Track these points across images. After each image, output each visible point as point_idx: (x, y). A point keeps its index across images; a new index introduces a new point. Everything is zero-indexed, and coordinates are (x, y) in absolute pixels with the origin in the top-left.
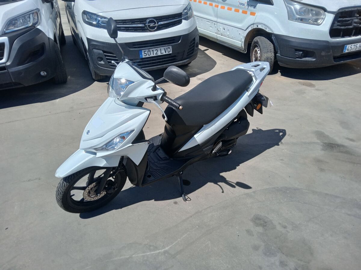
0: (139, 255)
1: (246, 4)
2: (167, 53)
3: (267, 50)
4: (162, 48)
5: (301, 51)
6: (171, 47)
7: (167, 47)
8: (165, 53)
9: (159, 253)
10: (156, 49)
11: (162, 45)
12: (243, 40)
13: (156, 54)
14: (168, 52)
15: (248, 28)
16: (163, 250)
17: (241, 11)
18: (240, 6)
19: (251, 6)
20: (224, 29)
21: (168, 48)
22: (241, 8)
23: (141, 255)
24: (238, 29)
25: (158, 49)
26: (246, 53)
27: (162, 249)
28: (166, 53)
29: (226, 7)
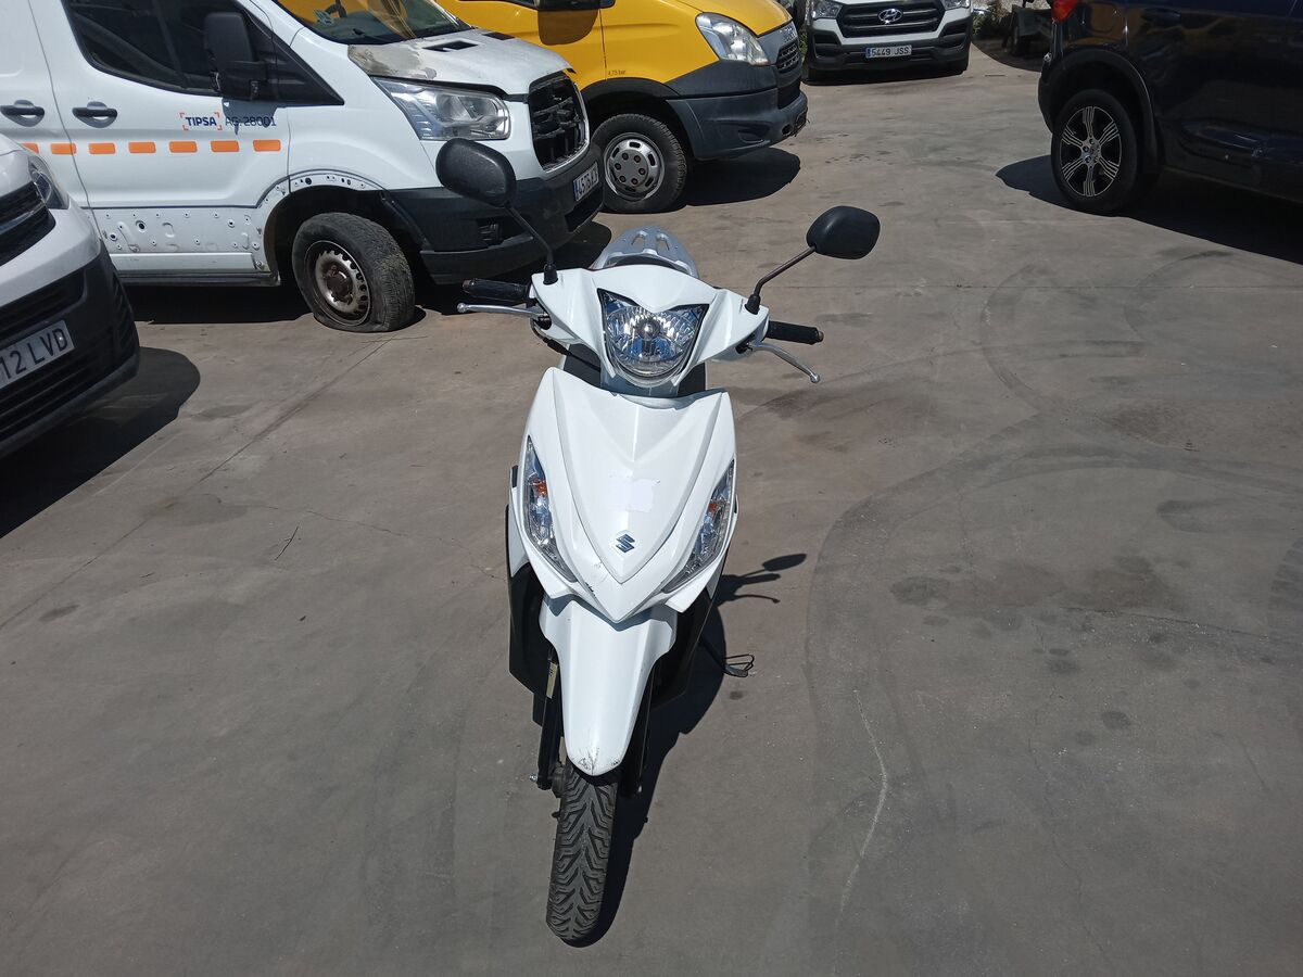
0: (867, 840)
1: (222, 119)
2: (58, 354)
3: (382, 246)
4: (34, 340)
5: (493, 221)
6: (62, 325)
7: (50, 330)
8: (50, 359)
9: (888, 795)
10: (12, 348)
11: (28, 324)
12: (259, 242)
13: (18, 372)
14: (61, 349)
15: (264, 197)
16: (885, 784)
17: (204, 146)
18: (193, 128)
19: (248, 120)
20: (142, 227)
21: (54, 332)
22: (201, 135)
23: (870, 835)
24: (216, 211)
25: (21, 346)
26: (278, 284)
27: (881, 787)
28: (52, 353)
29: (122, 146)
